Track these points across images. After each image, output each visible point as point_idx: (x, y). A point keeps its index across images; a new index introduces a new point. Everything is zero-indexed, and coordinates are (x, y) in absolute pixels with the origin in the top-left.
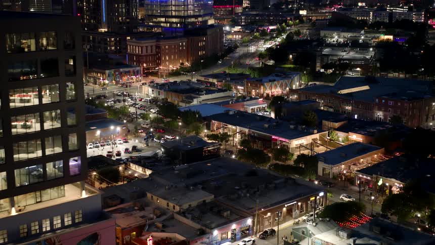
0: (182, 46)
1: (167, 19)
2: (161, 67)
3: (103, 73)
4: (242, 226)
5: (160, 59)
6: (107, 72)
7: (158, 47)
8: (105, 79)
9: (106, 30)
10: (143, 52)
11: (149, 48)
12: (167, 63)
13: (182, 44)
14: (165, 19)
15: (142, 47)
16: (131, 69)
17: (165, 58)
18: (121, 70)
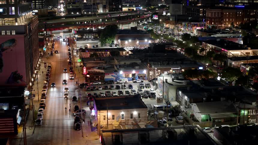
0: (239, 14)
1: (242, 1)
2: (223, 25)
3: (181, 24)
4: (140, 73)
5: (222, 20)
6: (183, 23)
7: (222, 13)
8: (182, 27)
9: (201, 5)
10: (213, 16)
11: (217, 14)
12: (227, 23)
13: (239, 13)
14: (241, 1)
15: (212, 13)
16: (198, 23)
17: (226, 20)
18: (192, 23)
